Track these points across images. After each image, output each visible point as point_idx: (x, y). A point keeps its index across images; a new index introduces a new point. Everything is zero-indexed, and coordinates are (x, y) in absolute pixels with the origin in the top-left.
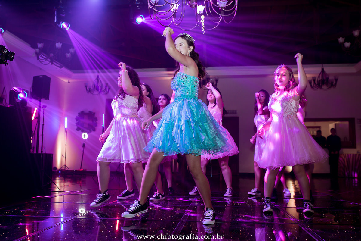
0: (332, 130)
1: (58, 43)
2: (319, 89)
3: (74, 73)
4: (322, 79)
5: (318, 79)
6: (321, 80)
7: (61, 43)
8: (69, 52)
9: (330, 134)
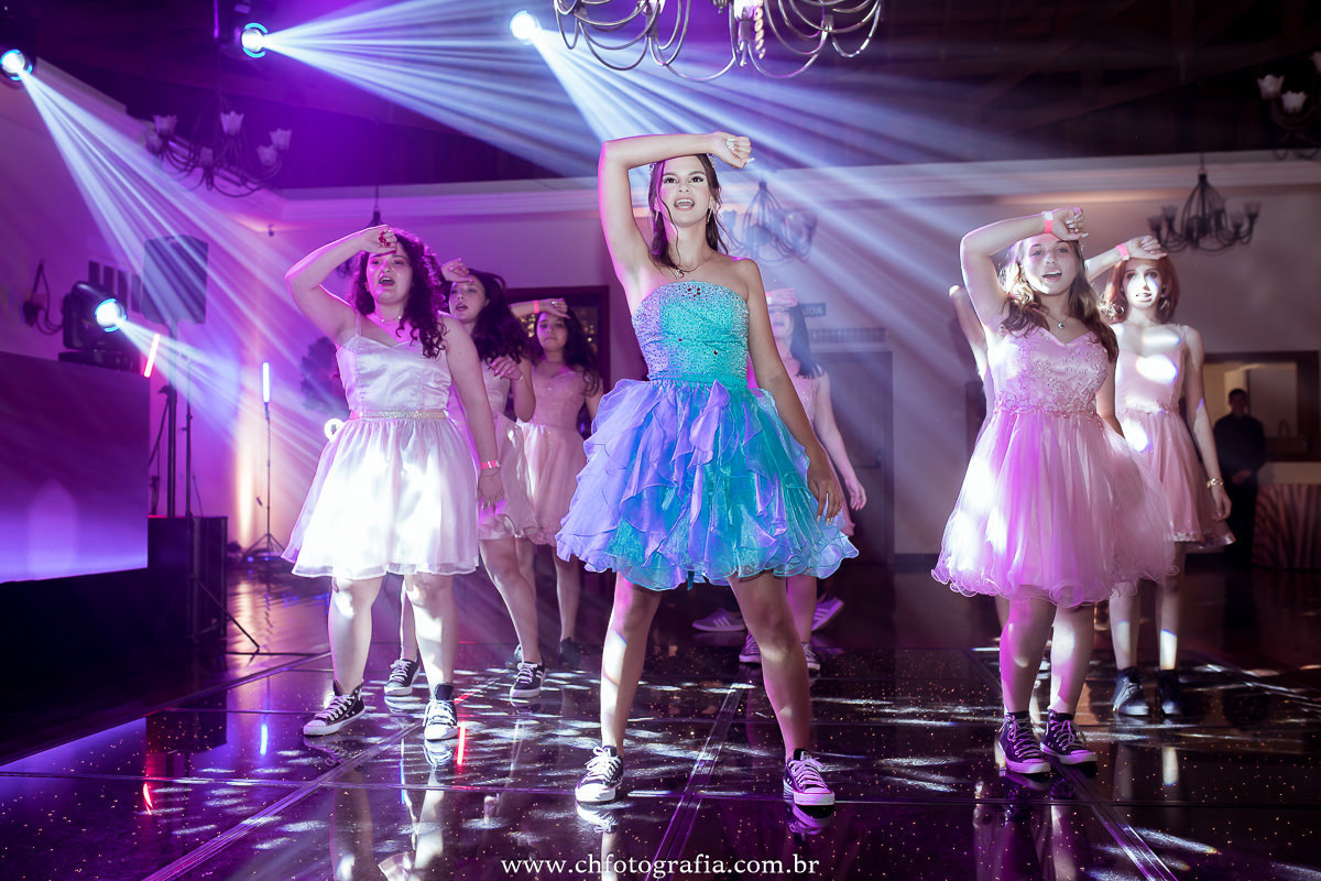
0: (1235, 393)
1: (227, 112)
2: (1188, 249)
3: (289, 198)
4: (1200, 214)
5: (1184, 213)
6: (1196, 217)
7: (238, 113)
8: (268, 142)
9: (1228, 409)
